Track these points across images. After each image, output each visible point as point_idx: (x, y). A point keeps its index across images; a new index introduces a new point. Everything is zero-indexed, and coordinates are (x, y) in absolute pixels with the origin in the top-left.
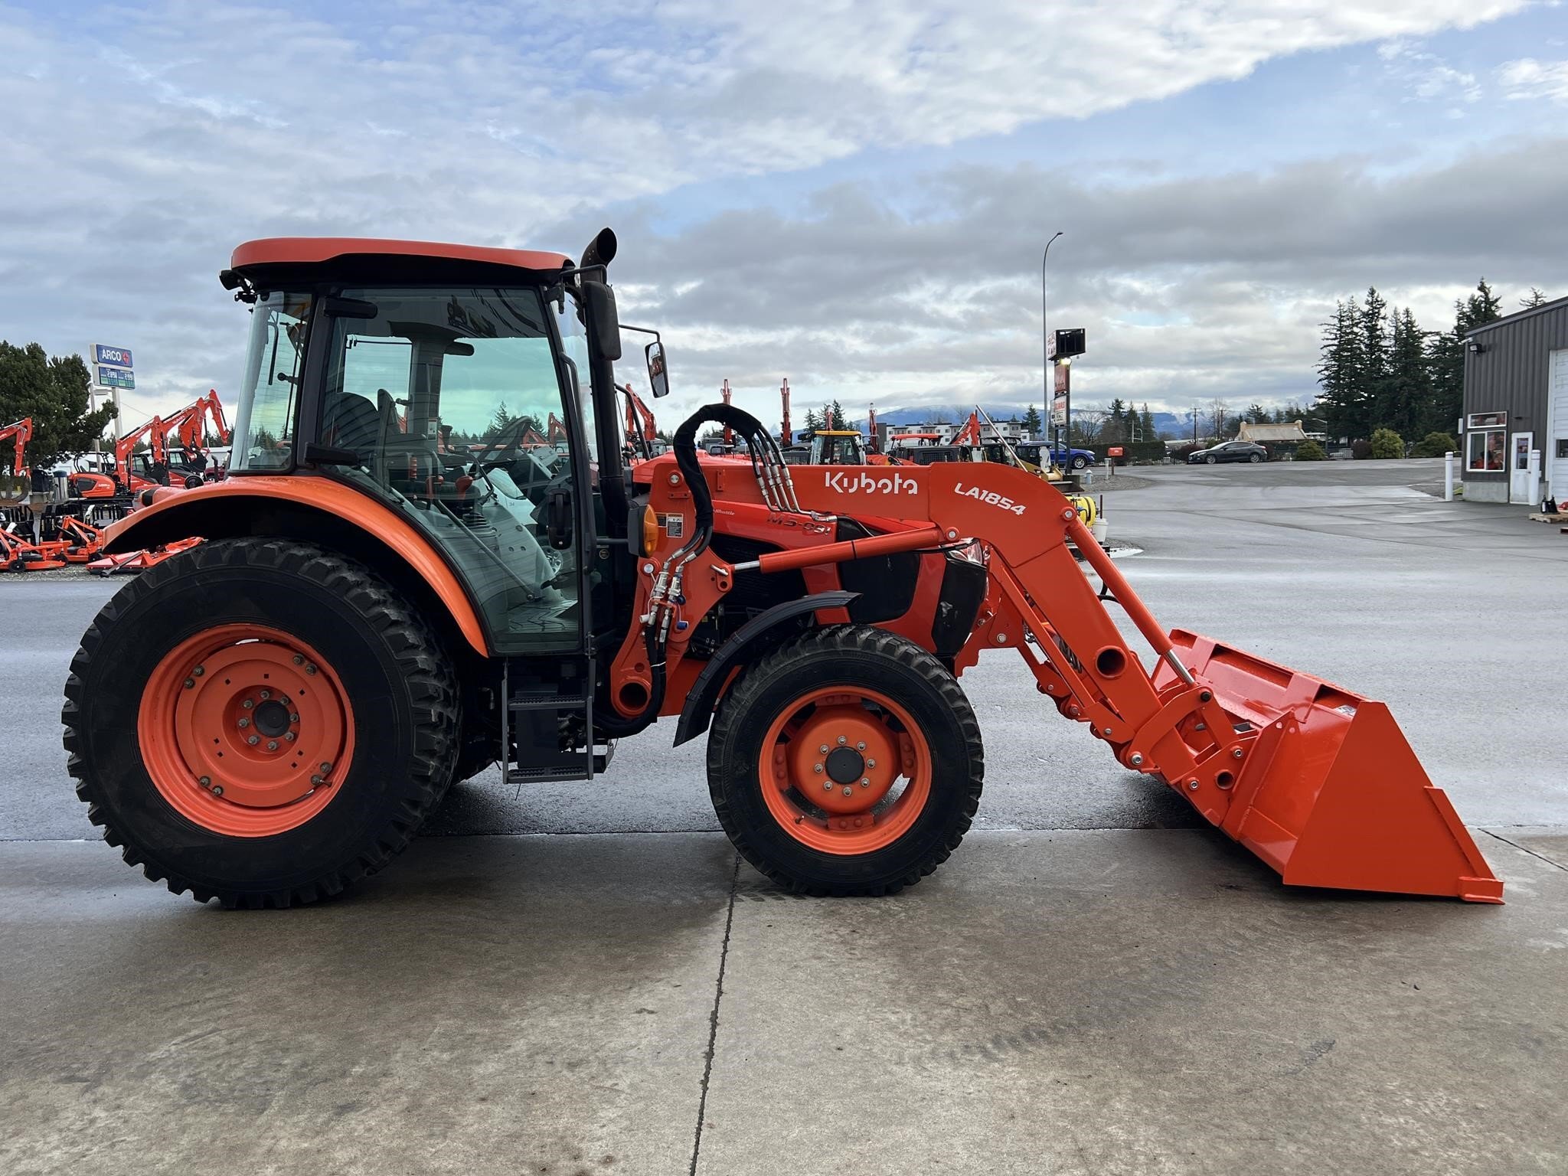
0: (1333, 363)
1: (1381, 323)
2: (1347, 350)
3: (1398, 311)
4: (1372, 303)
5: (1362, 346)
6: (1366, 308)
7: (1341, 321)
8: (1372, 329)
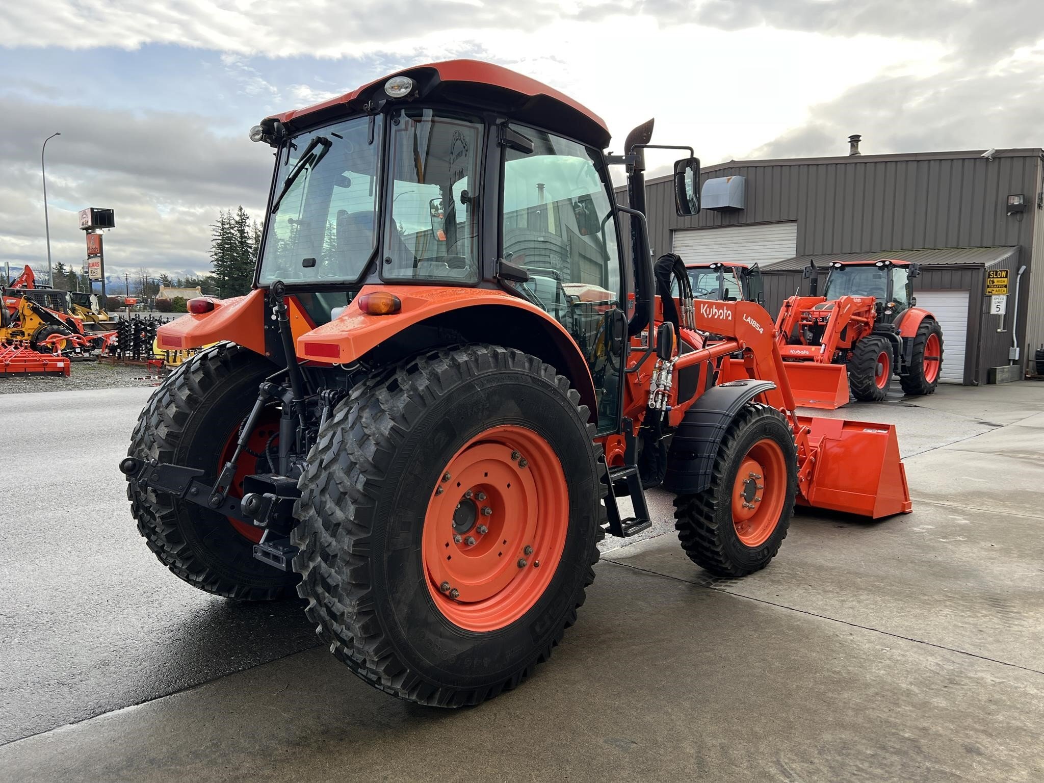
0: (219, 251)
1: (246, 229)
2: (228, 244)
3: (256, 223)
4: (241, 216)
5: (237, 242)
6: (238, 218)
7: (223, 224)
8: (242, 232)
